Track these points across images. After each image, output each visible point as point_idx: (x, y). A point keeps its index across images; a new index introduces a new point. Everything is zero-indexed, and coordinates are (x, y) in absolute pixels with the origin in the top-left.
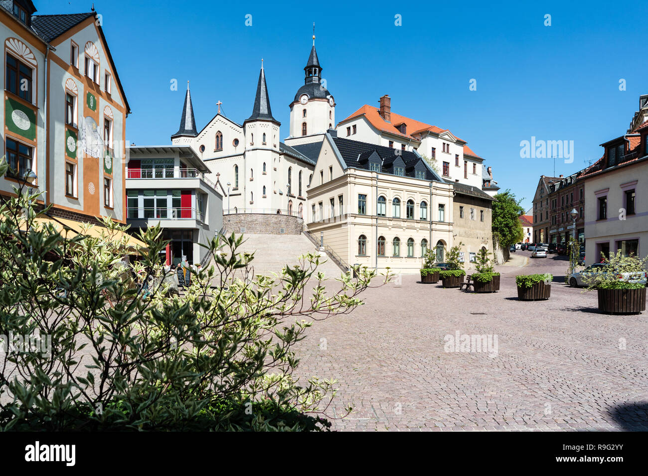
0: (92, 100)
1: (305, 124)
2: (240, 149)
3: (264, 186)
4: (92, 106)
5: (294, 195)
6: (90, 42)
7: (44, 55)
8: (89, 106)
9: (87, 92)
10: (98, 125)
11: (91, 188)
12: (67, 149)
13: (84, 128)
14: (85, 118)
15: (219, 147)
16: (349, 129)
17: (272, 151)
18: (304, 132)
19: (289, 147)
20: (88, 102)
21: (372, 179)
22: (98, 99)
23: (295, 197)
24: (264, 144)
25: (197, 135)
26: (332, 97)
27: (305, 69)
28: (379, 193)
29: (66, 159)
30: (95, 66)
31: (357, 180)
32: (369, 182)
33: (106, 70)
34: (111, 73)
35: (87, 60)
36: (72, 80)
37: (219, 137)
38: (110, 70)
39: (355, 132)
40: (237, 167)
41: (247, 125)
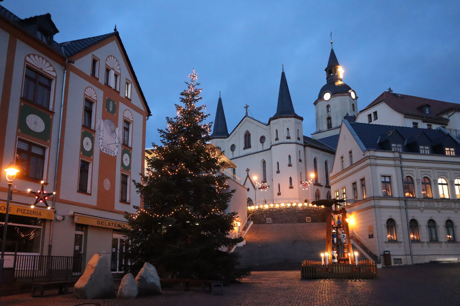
0: (111, 105)
1: (329, 118)
2: (267, 145)
3: (290, 177)
4: (111, 110)
5: (321, 184)
6: (111, 56)
7: (64, 68)
8: (109, 110)
9: (107, 98)
10: (117, 126)
11: (107, 183)
12: (82, 148)
13: (101, 129)
14: (104, 120)
15: (248, 145)
16: (370, 116)
17: (296, 143)
18: (330, 126)
19: (315, 140)
20: (108, 107)
21: (394, 159)
22: (118, 104)
23: (322, 186)
24: (288, 138)
25: (228, 136)
26: (353, 91)
27: (326, 70)
28: (404, 173)
29: (80, 157)
30: (116, 76)
31: (379, 162)
32: (392, 162)
33: (126, 79)
34: (132, 81)
35: (108, 70)
36: (92, 88)
37: (247, 136)
38: (130, 78)
39: (376, 118)
40: (264, 162)
41: (272, 122)
